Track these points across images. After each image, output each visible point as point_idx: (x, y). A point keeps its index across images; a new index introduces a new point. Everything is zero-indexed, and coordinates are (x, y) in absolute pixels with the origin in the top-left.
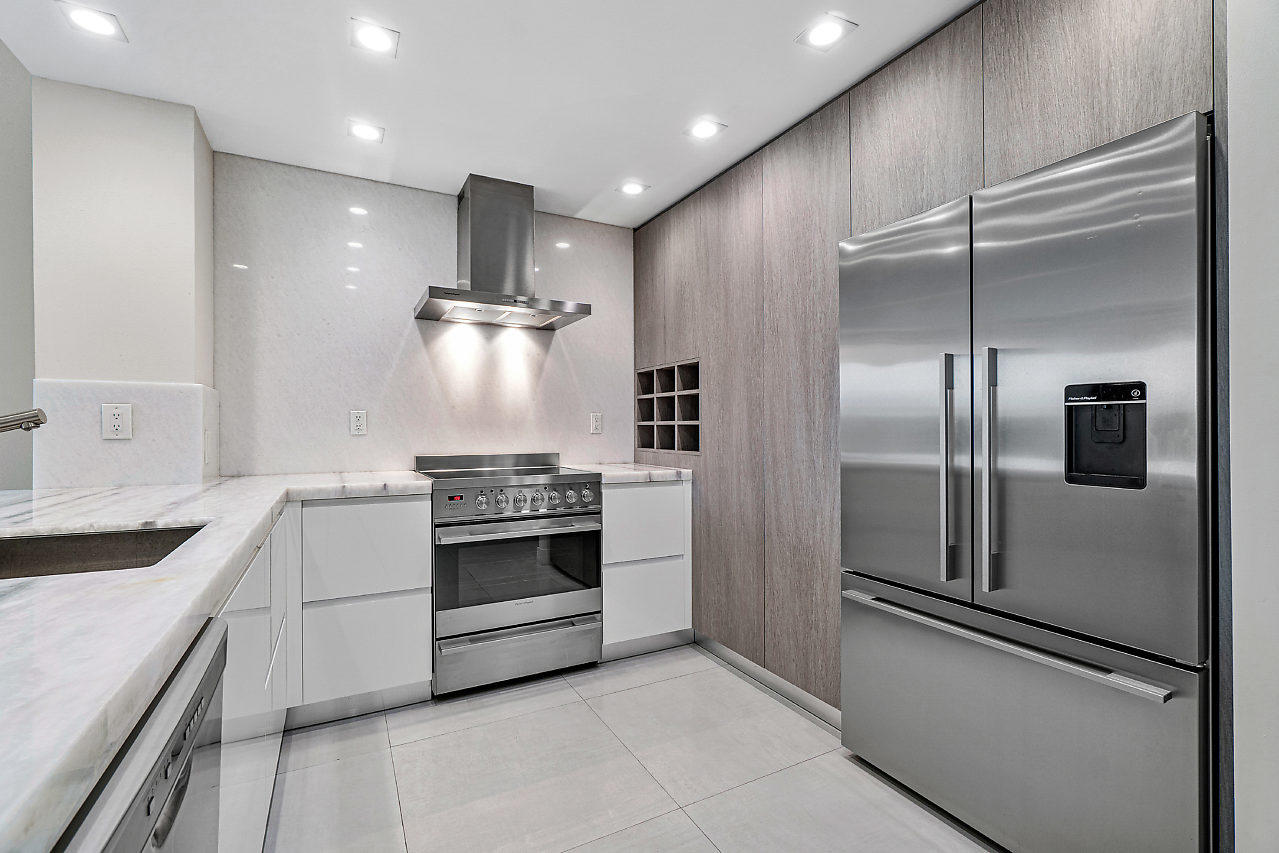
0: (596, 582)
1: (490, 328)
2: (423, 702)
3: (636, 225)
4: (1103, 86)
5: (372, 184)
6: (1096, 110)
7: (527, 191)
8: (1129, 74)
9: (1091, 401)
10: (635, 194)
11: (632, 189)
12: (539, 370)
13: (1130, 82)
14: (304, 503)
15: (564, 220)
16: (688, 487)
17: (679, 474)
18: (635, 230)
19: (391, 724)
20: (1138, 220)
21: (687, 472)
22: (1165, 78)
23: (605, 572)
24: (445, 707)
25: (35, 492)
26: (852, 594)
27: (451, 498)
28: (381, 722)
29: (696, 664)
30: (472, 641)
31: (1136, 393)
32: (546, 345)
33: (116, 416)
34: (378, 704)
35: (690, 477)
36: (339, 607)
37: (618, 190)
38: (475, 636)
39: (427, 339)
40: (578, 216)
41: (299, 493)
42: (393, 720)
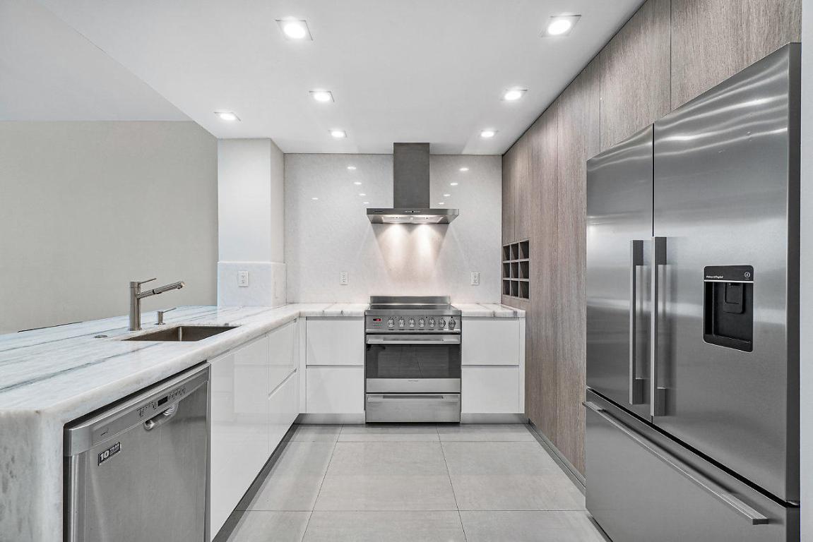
0: (458, 375)
1: (410, 226)
2: (361, 425)
3: (503, 153)
4: (744, 26)
5: (350, 156)
6: (740, 46)
7: (425, 146)
8: (762, 13)
9: (720, 279)
10: (490, 137)
11: (488, 134)
12: (438, 248)
13: (762, 20)
14: (307, 318)
15: (455, 157)
16: (523, 322)
17: (515, 313)
18: (503, 155)
19: (343, 431)
20: (750, 136)
21: (521, 312)
22: (786, 13)
23: (463, 369)
24: (371, 429)
25: (218, 307)
26: (591, 404)
27: (375, 320)
28: (339, 429)
29: (525, 438)
30: (384, 397)
31: (747, 275)
32: (443, 233)
33: (243, 277)
34: (342, 420)
35: (524, 315)
36: (322, 369)
37: (479, 136)
38: (387, 395)
39: (377, 235)
40: (464, 152)
41: (305, 313)
42: (345, 430)
